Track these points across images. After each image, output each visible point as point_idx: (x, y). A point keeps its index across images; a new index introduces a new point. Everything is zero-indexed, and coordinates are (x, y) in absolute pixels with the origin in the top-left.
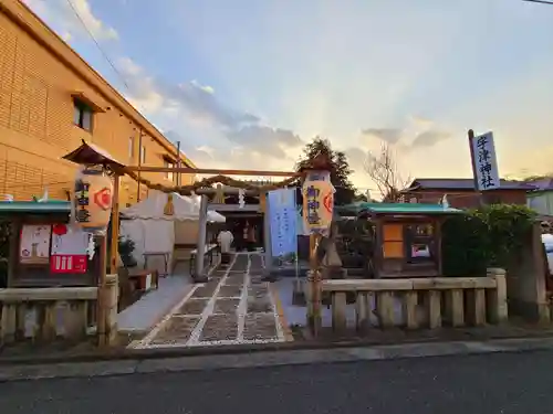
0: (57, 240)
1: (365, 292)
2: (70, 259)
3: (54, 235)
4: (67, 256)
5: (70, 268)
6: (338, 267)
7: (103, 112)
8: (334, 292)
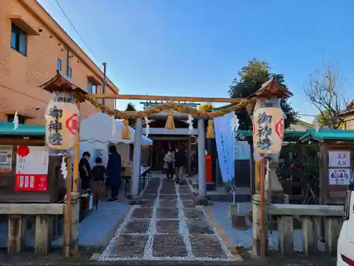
0: (21, 161)
1: (312, 217)
2: (32, 178)
3: (18, 156)
4: (29, 175)
5: (32, 186)
6: (279, 192)
7: (38, 34)
8: (280, 216)
